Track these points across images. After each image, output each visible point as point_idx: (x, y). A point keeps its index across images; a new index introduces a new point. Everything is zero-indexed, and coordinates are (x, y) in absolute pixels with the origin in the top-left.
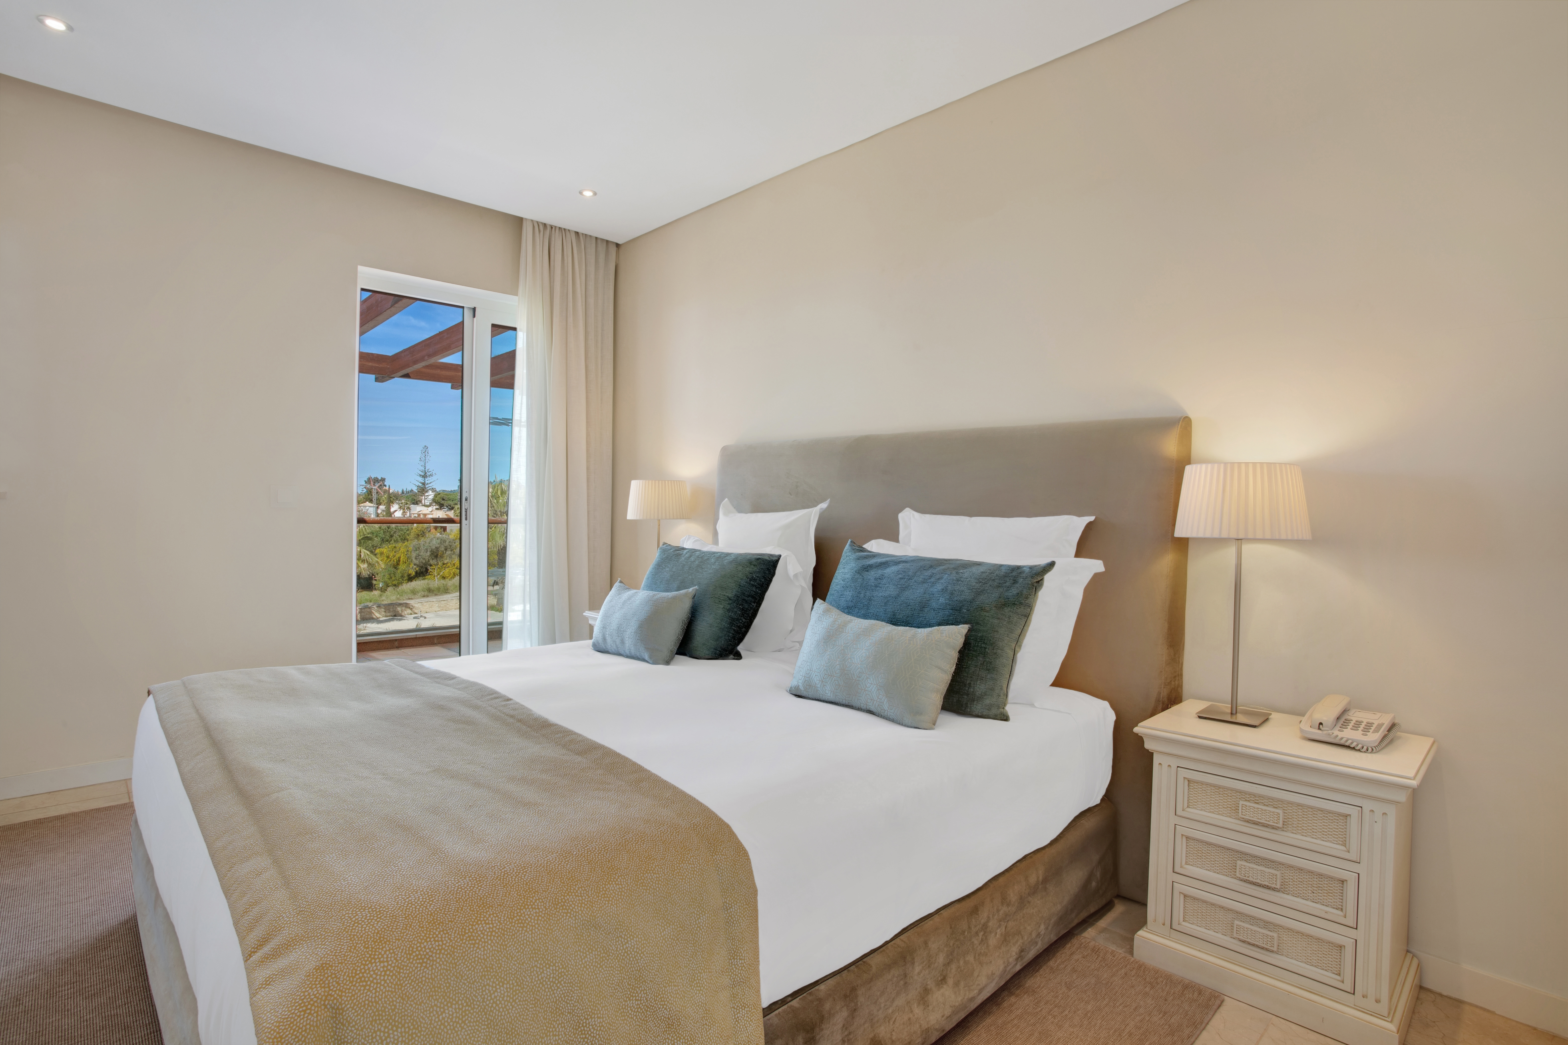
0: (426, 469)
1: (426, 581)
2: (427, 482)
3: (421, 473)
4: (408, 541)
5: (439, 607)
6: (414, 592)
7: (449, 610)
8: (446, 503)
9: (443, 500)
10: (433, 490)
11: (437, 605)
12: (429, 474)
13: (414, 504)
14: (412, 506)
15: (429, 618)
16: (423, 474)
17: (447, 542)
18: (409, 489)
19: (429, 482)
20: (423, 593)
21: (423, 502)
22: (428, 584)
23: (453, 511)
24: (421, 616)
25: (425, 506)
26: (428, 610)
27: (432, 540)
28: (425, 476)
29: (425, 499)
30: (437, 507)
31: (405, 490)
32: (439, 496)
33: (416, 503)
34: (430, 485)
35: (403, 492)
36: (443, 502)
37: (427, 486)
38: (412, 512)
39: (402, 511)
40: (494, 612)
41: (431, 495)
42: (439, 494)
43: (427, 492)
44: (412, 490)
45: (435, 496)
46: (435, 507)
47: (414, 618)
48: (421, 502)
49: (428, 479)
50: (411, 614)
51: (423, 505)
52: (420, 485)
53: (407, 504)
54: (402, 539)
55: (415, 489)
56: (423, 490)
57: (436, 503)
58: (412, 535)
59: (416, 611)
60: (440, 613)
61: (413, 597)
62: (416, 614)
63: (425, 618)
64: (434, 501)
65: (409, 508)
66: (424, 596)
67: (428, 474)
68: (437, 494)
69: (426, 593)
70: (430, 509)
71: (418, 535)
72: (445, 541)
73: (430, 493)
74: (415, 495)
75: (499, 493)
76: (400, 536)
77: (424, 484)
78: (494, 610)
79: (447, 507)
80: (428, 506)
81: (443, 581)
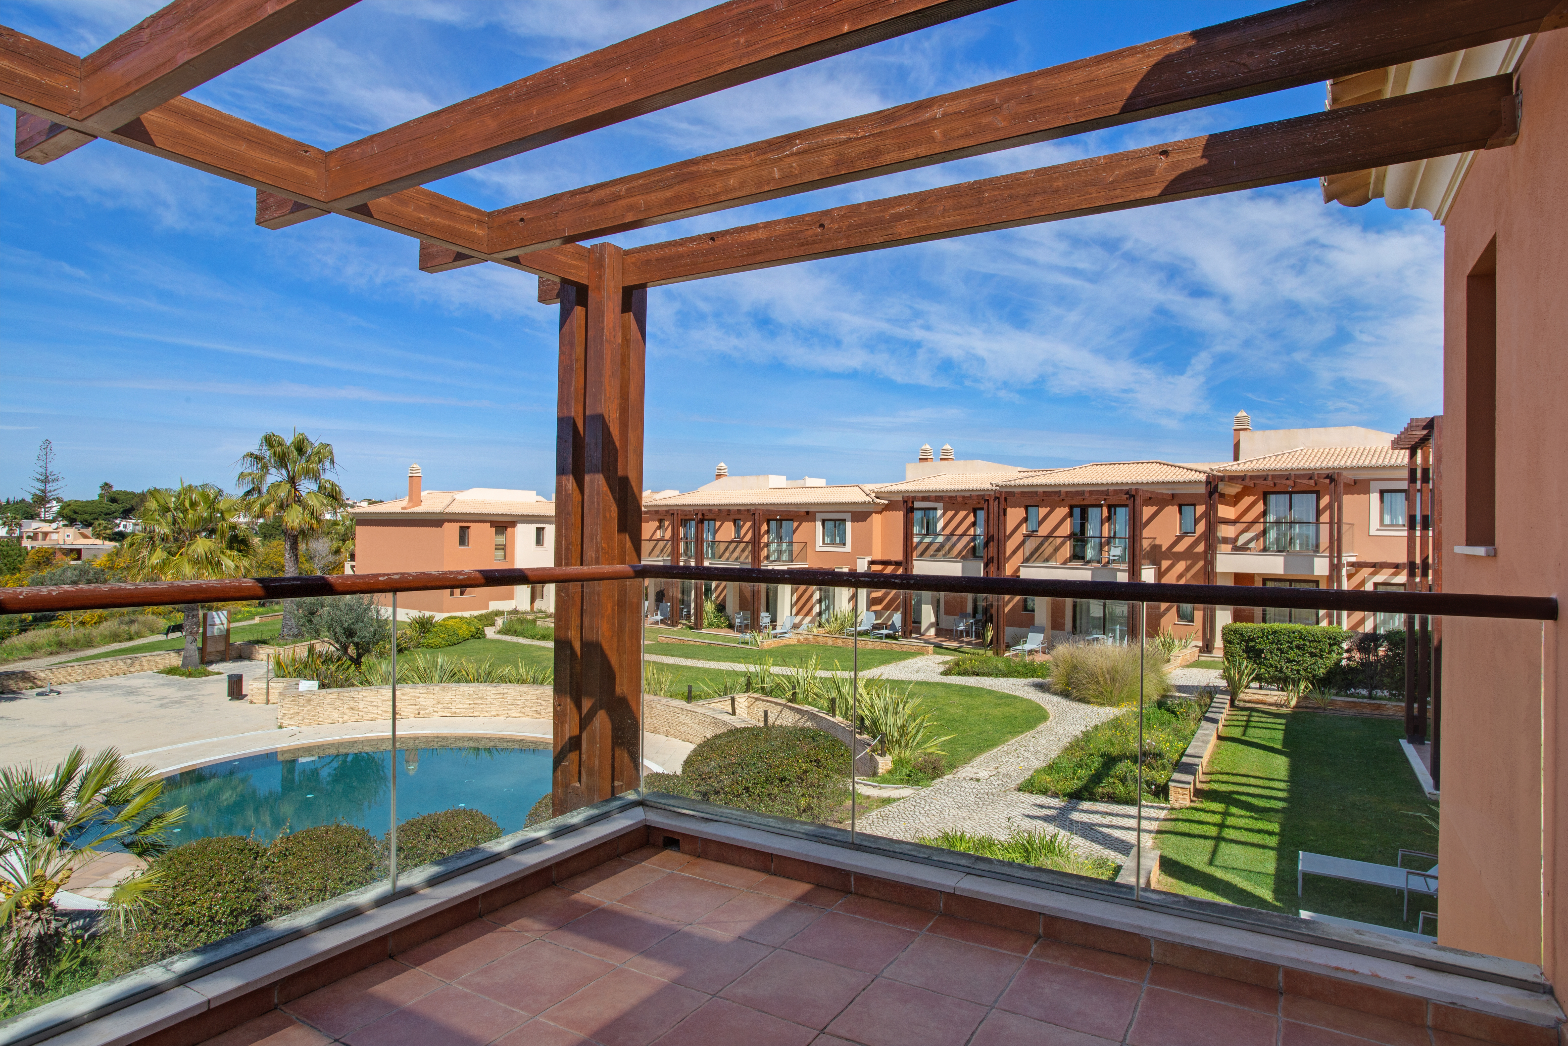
0: (48, 472)
1: (52, 630)
2: (48, 489)
3: (39, 476)
4: (20, 571)
5: (83, 674)
6: (34, 649)
7: (101, 677)
8: (79, 518)
9: (75, 513)
10: (59, 500)
11: (80, 671)
12: (53, 478)
13: (26, 518)
14: (25, 522)
15: (65, 693)
16: (42, 478)
17: (92, 573)
18: (19, 498)
19: (52, 489)
20: (49, 649)
21: (42, 516)
22: (57, 634)
23: (91, 529)
24: (52, 691)
25: (45, 521)
26: (63, 680)
27: (65, 571)
28: (46, 481)
29: (45, 512)
30: (66, 523)
31: (11, 499)
32: (69, 508)
33: (32, 517)
34: (54, 493)
35: (8, 502)
36: (75, 516)
37: (48, 495)
38: (24, 529)
39: (7, 528)
40: (178, 677)
41: (55, 507)
42: (69, 505)
43: (48, 502)
44: (23, 500)
45: (63, 508)
46: (61, 523)
47: (38, 694)
48: (38, 515)
49: (51, 484)
50: (32, 688)
51: (42, 520)
52: (38, 492)
53: (15, 518)
54: (9, 569)
55: (29, 499)
56: (42, 500)
57: (64, 517)
58: (28, 563)
59: (40, 683)
60: (86, 683)
61: (31, 656)
62: (42, 687)
63: (59, 693)
64: (61, 515)
65: (20, 525)
66: (51, 654)
67: (51, 478)
68: (65, 505)
69: (54, 648)
70: (54, 525)
71: (39, 563)
72: (87, 572)
73: (55, 503)
74: (29, 505)
75: (187, 504)
76: (6, 565)
77: (44, 491)
78: (179, 675)
79: (82, 522)
80: (51, 521)
81: (82, 629)
